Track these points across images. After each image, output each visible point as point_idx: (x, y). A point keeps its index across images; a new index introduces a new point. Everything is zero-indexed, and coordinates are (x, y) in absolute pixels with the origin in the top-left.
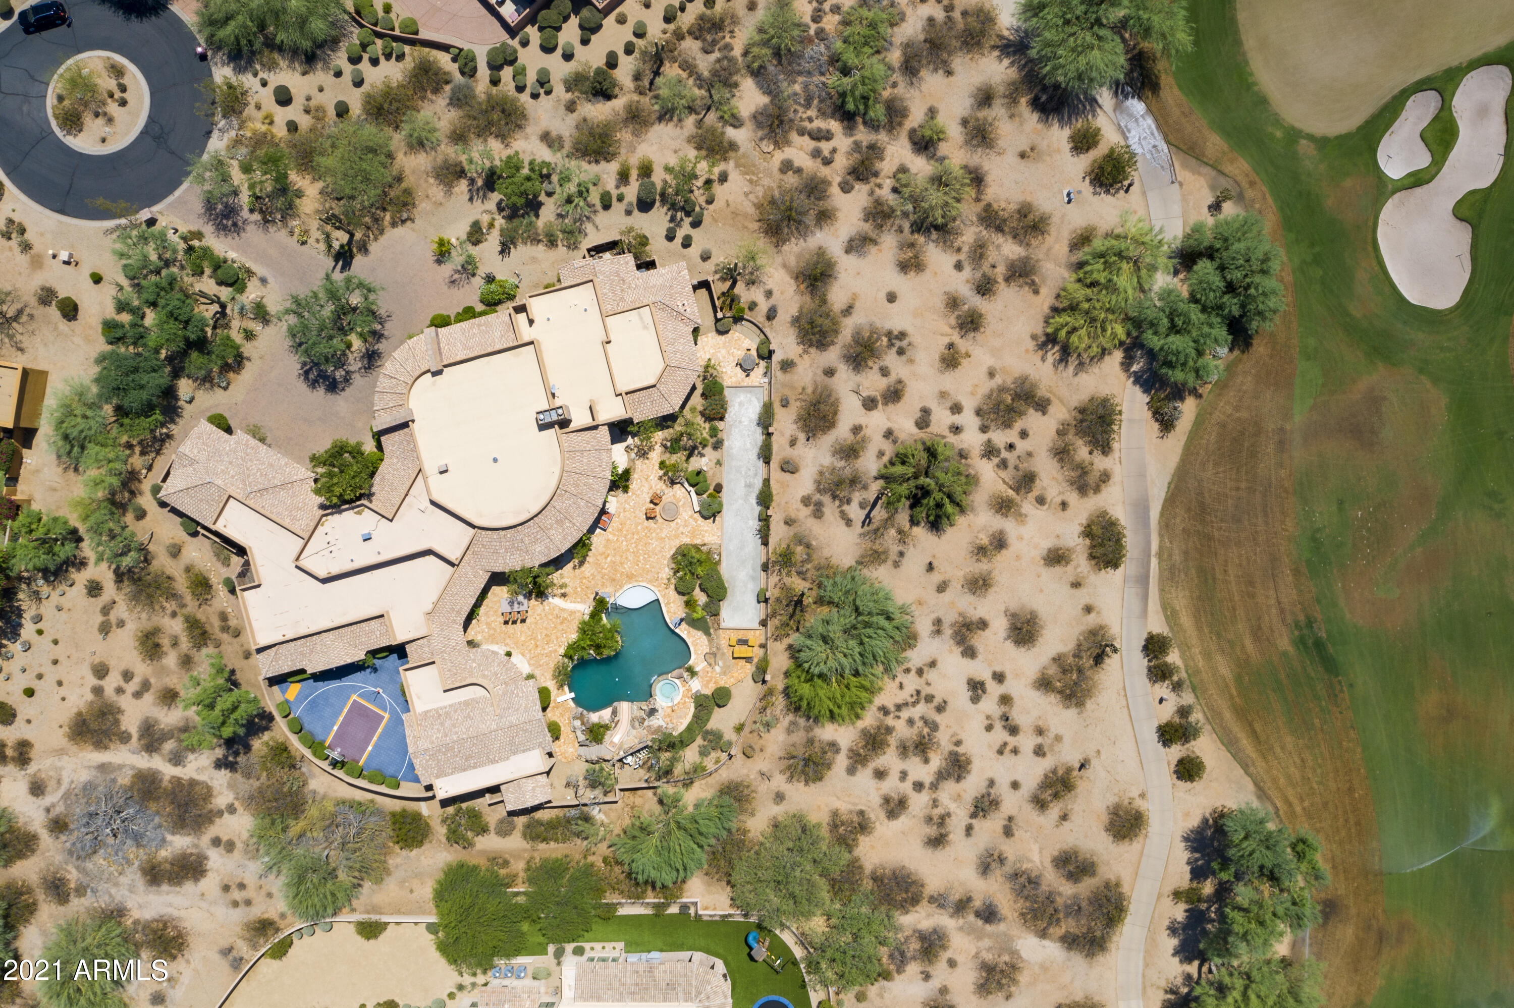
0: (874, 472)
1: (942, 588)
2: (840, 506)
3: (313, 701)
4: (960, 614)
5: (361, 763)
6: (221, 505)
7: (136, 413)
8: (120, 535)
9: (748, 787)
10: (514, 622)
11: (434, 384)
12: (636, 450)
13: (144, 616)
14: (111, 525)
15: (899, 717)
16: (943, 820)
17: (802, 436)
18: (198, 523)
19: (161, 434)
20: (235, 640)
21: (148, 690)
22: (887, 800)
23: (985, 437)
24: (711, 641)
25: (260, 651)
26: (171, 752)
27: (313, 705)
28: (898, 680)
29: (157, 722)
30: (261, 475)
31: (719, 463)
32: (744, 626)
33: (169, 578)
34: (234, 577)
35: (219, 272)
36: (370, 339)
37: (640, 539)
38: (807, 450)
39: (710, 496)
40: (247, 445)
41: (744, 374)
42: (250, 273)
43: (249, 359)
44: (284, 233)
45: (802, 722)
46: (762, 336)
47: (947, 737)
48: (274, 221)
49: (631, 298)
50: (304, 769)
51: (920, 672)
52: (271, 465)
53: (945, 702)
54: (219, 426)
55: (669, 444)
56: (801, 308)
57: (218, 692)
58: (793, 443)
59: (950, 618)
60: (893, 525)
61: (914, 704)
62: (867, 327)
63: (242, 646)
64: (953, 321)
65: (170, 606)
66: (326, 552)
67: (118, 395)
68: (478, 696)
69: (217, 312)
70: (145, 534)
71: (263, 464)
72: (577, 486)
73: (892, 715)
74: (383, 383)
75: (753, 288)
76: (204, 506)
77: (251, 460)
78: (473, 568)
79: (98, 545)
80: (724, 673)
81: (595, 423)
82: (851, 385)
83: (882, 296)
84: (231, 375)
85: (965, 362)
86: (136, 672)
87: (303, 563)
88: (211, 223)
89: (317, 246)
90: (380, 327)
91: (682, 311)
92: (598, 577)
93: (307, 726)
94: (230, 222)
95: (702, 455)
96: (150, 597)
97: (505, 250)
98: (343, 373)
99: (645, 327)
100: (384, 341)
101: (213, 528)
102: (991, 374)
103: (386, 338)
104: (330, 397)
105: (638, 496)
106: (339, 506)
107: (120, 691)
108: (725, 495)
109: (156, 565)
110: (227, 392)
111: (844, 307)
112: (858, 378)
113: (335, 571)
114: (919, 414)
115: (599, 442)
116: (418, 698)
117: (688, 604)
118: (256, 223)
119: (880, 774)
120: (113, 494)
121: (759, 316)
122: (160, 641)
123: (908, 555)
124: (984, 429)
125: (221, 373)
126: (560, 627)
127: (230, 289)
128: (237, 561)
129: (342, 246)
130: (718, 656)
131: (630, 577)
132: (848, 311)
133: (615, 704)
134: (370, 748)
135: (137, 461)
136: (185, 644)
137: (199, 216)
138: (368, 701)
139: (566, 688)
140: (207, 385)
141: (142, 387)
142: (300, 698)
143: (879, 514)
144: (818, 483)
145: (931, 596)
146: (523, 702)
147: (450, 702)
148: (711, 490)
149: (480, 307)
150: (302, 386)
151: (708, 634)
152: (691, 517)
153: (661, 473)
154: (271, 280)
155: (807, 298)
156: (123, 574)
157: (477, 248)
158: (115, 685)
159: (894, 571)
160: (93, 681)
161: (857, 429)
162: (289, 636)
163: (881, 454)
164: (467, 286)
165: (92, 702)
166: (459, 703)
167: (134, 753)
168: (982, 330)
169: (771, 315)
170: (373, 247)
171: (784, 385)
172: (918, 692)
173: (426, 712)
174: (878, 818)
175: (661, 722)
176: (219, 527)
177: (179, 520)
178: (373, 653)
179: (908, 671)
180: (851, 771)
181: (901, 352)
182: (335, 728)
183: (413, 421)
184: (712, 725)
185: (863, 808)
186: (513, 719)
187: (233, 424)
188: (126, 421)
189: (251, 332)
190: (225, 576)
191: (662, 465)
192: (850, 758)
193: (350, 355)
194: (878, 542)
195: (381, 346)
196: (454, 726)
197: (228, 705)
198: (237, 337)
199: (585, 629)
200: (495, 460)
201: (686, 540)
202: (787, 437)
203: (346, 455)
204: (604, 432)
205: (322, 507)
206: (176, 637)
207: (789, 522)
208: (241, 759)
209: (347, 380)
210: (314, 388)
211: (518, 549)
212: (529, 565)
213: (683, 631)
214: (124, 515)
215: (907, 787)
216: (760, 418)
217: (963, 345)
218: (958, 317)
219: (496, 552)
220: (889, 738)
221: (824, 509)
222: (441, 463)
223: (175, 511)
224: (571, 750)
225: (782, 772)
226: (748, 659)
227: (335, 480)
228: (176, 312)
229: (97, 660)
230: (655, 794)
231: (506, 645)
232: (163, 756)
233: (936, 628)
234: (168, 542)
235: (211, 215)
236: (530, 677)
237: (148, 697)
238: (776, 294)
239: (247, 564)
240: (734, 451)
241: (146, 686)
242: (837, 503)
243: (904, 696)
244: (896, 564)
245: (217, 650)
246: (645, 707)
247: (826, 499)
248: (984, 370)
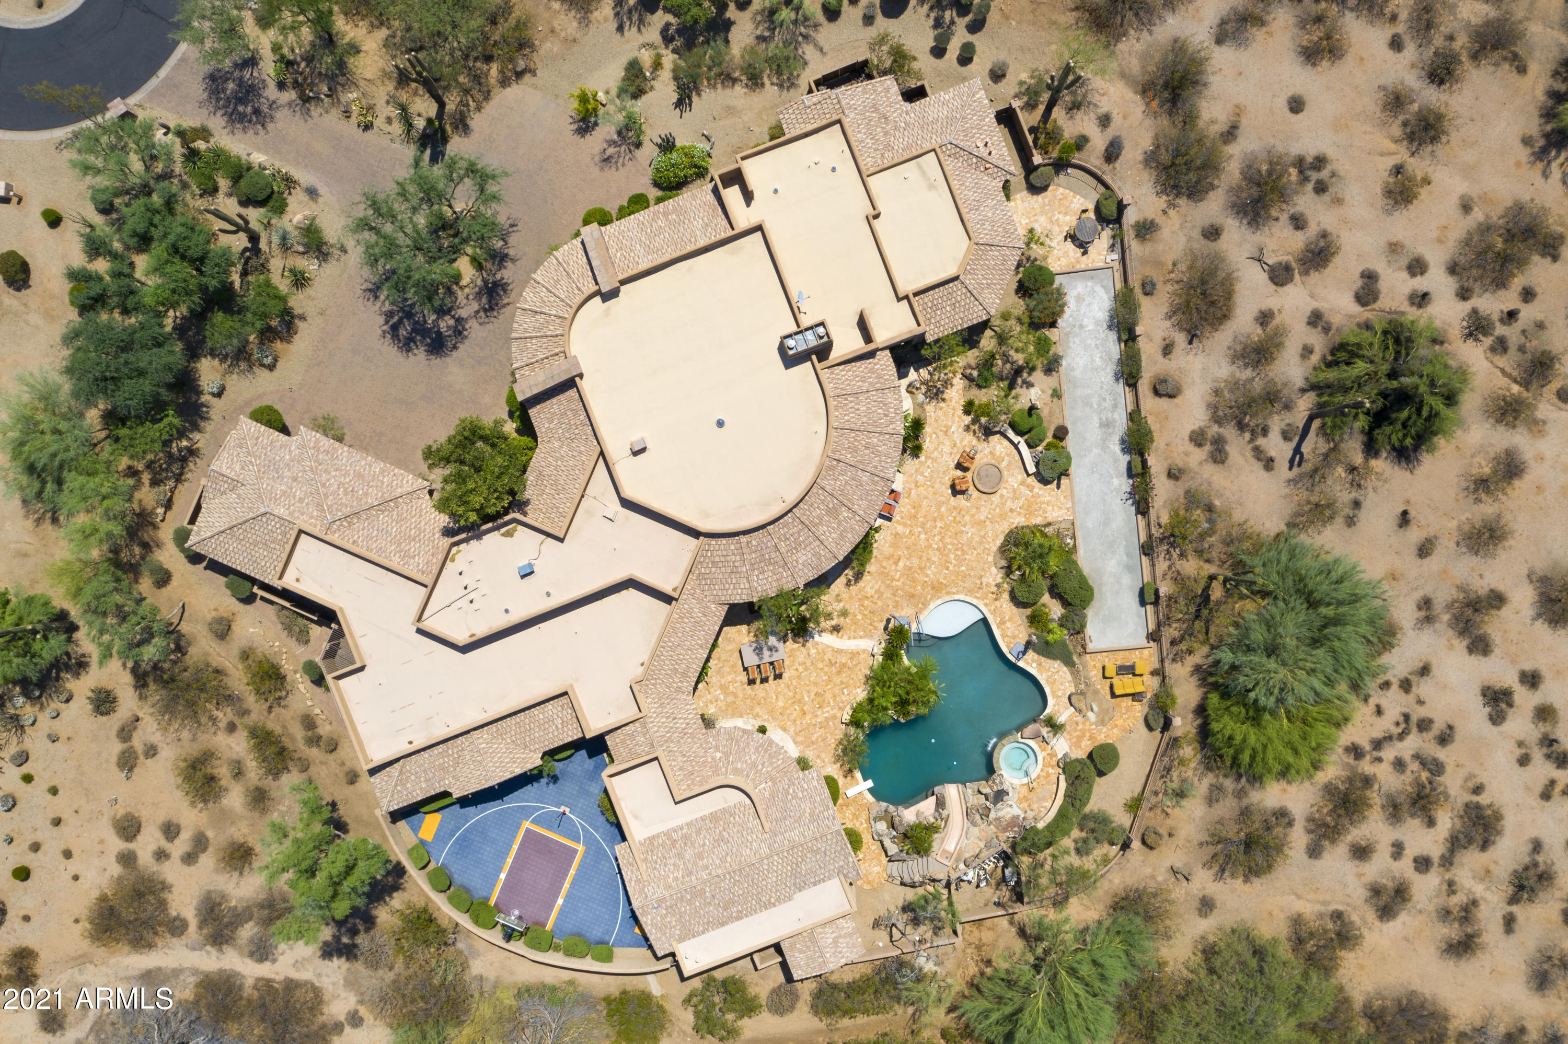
0: (1300, 383)
1: (1424, 550)
2: (1251, 441)
3: (463, 838)
4: (1460, 588)
5: (549, 926)
6: (288, 548)
7: (138, 417)
8: (134, 613)
9: (1155, 895)
10: (764, 680)
11: (607, 313)
12: (924, 388)
13: (186, 735)
14: (118, 598)
15: (1379, 760)
16: (1468, 912)
17: (1181, 339)
18: (253, 581)
19: (180, 450)
20: (331, 757)
21: (204, 850)
22: (1376, 891)
23: (1467, 306)
24: (1075, 673)
25: (373, 772)
26: (251, 941)
27: (464, 845)
28: (1373, 701)
29: (224, 897)
30: (346, 493)
31: (1057, 394)
32: (1124, 644)
33: (217, 671)
34: (318, 659)
35: (243, 183)
36: (489, 265)
37: (946, 528)
38: (1190, 358)
39: (1048, 447)
40: (316, 448)
41: (1079, 251)
42: (290, 182)
43: (303, 318)
44: (335, 113)
45: (1229, 784)
46: (1101, 189)
47: (1459, 782)
48: (317, 99)
49: (901, 144)
50: (460, 945)
51: (1406, 685)
52: (360, 476)
53: (1450, 727)
54: (270, 424)
55: (975, 373)
56: (1156, 137)
57: (322, 845)
58: (1167, 350)
59: (1443, 595)
60: (1340, 462)
61: (1401, 736)
62: (1264, 156)
63: (343, 764)
64: (1396, 130)
65: (224, 715)
66: (464, 603)
67: (105, 392)
68: (731, 803)
69: (246, 250)
70: (172, 608)
71: (347, 474)
72: (855, 450)
73: (1368, 757)
74: (523, 324)
75: (1079, 115)
76: (261, 552)
77: (326, 471)
78: (700, 601)
79: (102, 632)
80: (1102, 722)
81: (871, 347)
82: (1248, 249)
83: (1281, 103)
84: (278, 345)
85: (1424, 192)
86: (183, 822)
87: (429, 624)
88: (219, 113)
89: (389, 128)
90: (501, 243)
91: (985, 155)
92: (888, 594)
93: (458, 878)
94: (249, 109)
95: (1029, 385)
96: (191, 704)
97: (683, 102)
98: (452, 322)
99: (932, 187)
100: (509, 264)
101: (278, 584)
102: (1466, 207)
103: (513, 261)
104: (436, 361)
105: (935, 460)
106: (479, 526)
107: (161, 855)
108: (1071, 443)
109: (194, 654)
110: (276, 373)
111: (1225, 128)
112: (1258, 238)
113: (482, 631)
114: (1359, 283)
115: (879, 377)
116: (636, 817)
117: (1034, 620)
118: (290, 104)
119: (1361, 852)
120: (116, 551)
121: (1093, 157)
122: (215, 772)
123: (1366, 504)
124: (1464, 294)
125: (262, 343)
126: (837, 680)
127: (262, 210)
128: (320, 635)
129: (430, 121)
130: (1089, 695)
131: (937, 589)
132: (1231, 134)
133: (937, 789)
134: (560, 901)
135: (147, 496)
136: (254, 770)
137: (201, 104)
138: (549, 828)
139: (858, 775)
140: (243, 365)
141: (141, 373)
142: (441, 835)
143: (1313, 445)
144: (1213, 408)
145: (1410, 565)
146: (807, 806)
147: (688, 819)
148: (1049, 439)
149: (653, 193)
150: (390, 351)
151: (1069, 663)
152: (1023, 483)
153: (968, 419)
154: (322, 190)
155: (1164, 121)
156: (146, 674)
157: (639, 103)
158: (153, 847)
159: (1348, 532)
160: (117, 845)
161: (1265, 318)
162: (419, 743)
163: (1307, 351)
164: (629, 164)
165: (120, 878)
166: (703, 819)
167: (194, 949)
168: (1444, 139)
169: (1112, 153)
170: (476, 121)
171: (1144, 261)
172: (1407, 717)
173: (652, 839)
174: (1363, 919)
175: (1016, 811)
176: (289, 582)
177: (222, 579)
178: (550, 754)
179: (1386, 685)
180: (1314, 852)
181: (1321, 188)
182: (503, 876)
183: (581, 376)
184: (1094, 805)
185: (1341, 908)
186: (795, 835)
187: (289, 421)
188: (123, 432)
189: (302, 273)
190: (304, 659)
191: (969, 408)
192: (1310, 832)
193: (459, 293)
194: (1317, 489)
195: (507, 273)
196: (700, 856)
197: (340, 866)
198: (282, 285)
199: (877, 680)
200: (720, 424)
201: (1019, 520)
202: (1158, 343)
203: (479, 444)
204: (885, 360)
205: (448, 532)
206: (239, 762)
207: (1173, 475)
208: (362, 940)
209: (459, 331)
210: (409, 350)
211: (770, 562)
212: (790, 586)
213: (1031, 663)
214: (136, 581)
215: (1405, 867)
216: (1112, 318)
217: (1417, 166)
218: (1405, 124)
219: (735, 571)
220: (1368, 793)
221: (1228, 448)
222: (635, 437)
223: (216, 567)
224: (876, 869)
225: (1207, 865)
226: (1136, 696)
227: (471, 485)
228: (182, 245)
229: (121, 812)
230: (1011, 923)
231: (756, 716)
232: (240, 950)
233: (1423, 614)
234: (209, 617)
235: (218, 100)
236: (803, 764)
237: (207, 861)
238: (1117, 120)
239: (339, 635)
240: (1077, 373)
241: (200, 843)
242: (1247, 436)
243: (1386, 725)
244: (1351, 522)
245: (304, 776)
246: (987, 790)
247: (1229, 432)
248: (1453, 201)
